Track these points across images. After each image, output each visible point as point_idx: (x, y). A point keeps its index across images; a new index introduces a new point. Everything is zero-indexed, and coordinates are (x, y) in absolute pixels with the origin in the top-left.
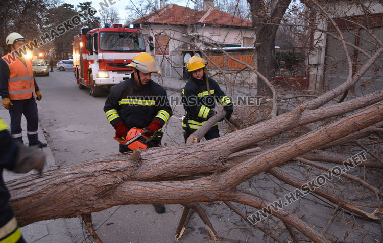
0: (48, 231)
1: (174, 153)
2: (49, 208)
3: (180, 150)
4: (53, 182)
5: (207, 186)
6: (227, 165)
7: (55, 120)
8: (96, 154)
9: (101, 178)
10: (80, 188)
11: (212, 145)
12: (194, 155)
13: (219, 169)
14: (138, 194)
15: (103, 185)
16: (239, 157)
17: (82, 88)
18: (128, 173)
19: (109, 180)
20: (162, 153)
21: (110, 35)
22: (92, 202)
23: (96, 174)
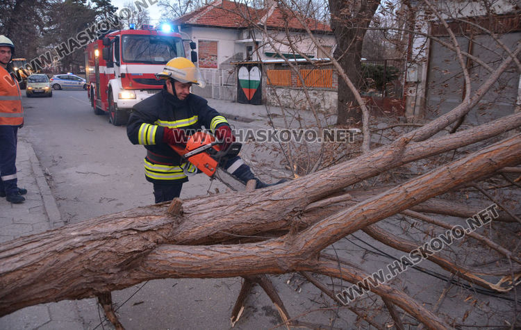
0: (50, 316)
1: (230, 203)
2: (47, 287)
3: (238, 199)
4: (54, 248)
5: (278, 251)
6: (304, 219)
7: (61, 157)
8: (118, 205)
9: (125, 241)
10: (94, 257)
11: (284, 192)
12: (259, 206)
13: (296, 226)
14: (178, 264)
15: (127, 251)
16: (321, 208)
17: (99, 112)
18: (164, 233)
19: (137, 244)
20: (213, 204)
21: (137, 41)
22: (111, 276)
23: (118, 235)
